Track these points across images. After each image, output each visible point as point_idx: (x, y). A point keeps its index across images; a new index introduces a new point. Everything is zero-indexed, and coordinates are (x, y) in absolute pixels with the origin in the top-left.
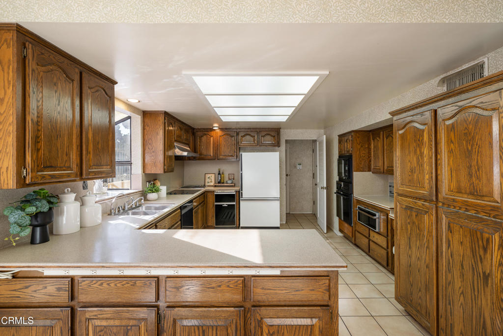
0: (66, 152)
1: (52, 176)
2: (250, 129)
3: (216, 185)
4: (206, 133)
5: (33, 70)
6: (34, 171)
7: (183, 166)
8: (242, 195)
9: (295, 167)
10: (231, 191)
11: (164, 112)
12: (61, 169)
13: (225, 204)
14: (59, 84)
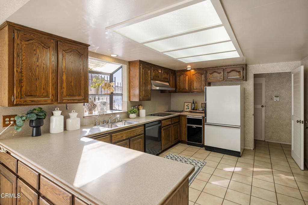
0: (44, 88)
1: (32, 101)
2: (217, 67)
3: (191, 111)
4: (183, 73)
5: (18, 44)
6: (18, 98)
7: (170, 96)
8: (206, 121)
9: (272, 99)
10: (198, 116)
11: (139, 61)
12: (39, 97)
13: (194, 126)
14: (38, 50)
